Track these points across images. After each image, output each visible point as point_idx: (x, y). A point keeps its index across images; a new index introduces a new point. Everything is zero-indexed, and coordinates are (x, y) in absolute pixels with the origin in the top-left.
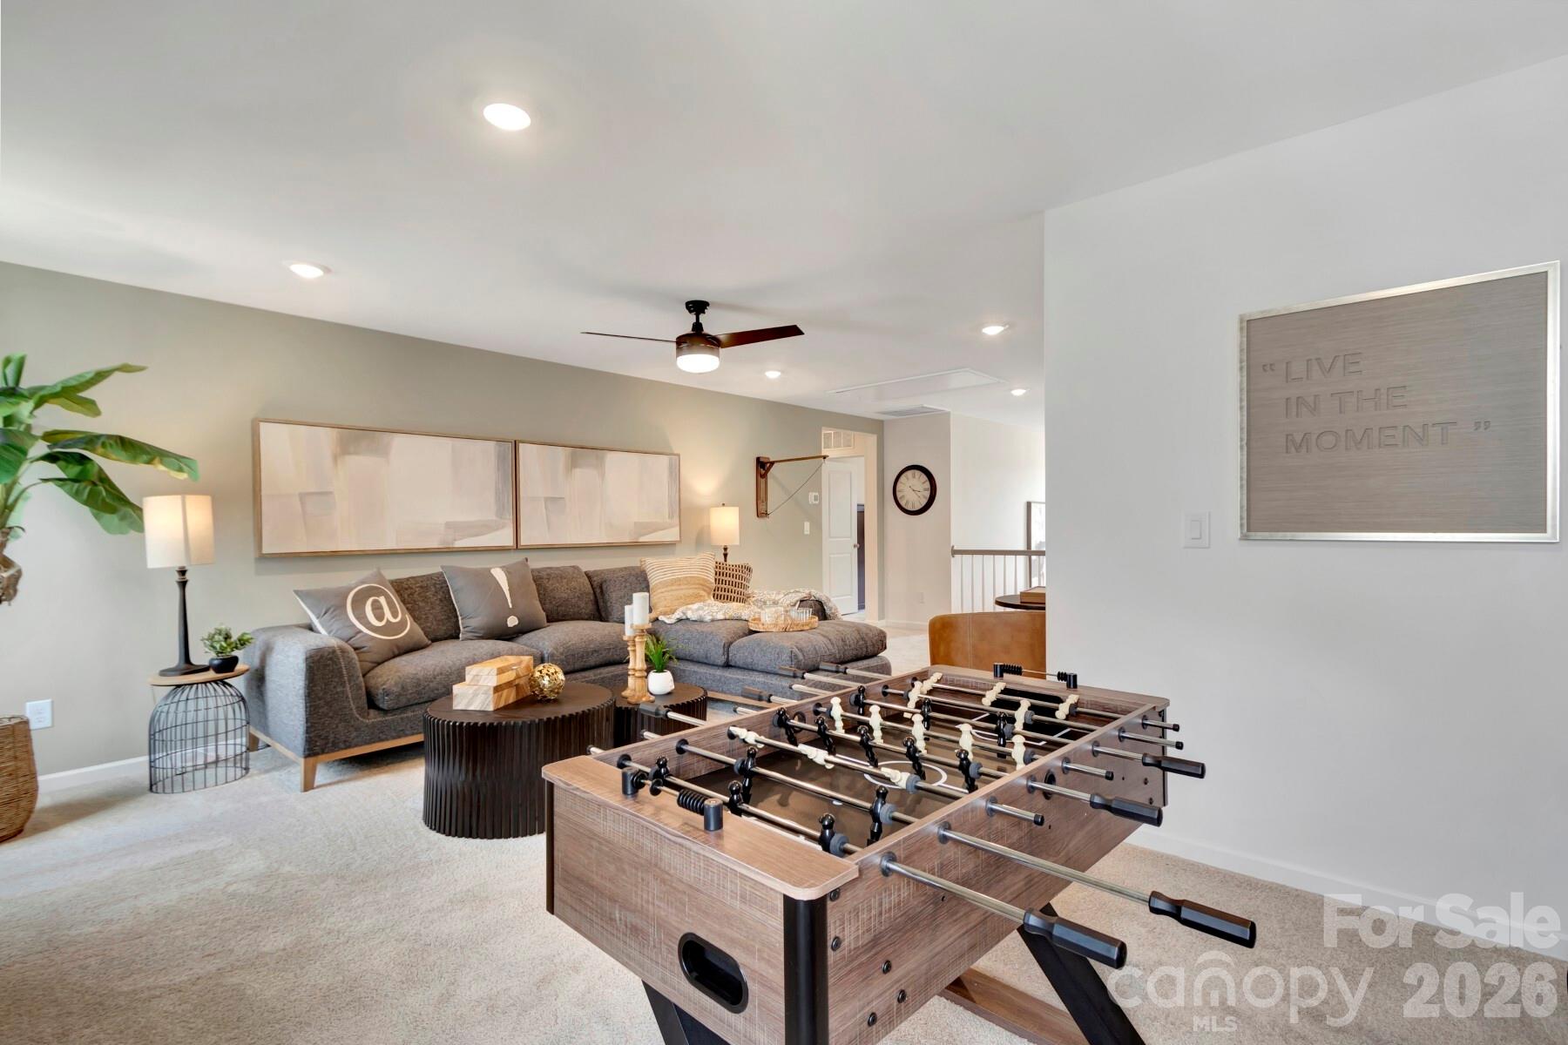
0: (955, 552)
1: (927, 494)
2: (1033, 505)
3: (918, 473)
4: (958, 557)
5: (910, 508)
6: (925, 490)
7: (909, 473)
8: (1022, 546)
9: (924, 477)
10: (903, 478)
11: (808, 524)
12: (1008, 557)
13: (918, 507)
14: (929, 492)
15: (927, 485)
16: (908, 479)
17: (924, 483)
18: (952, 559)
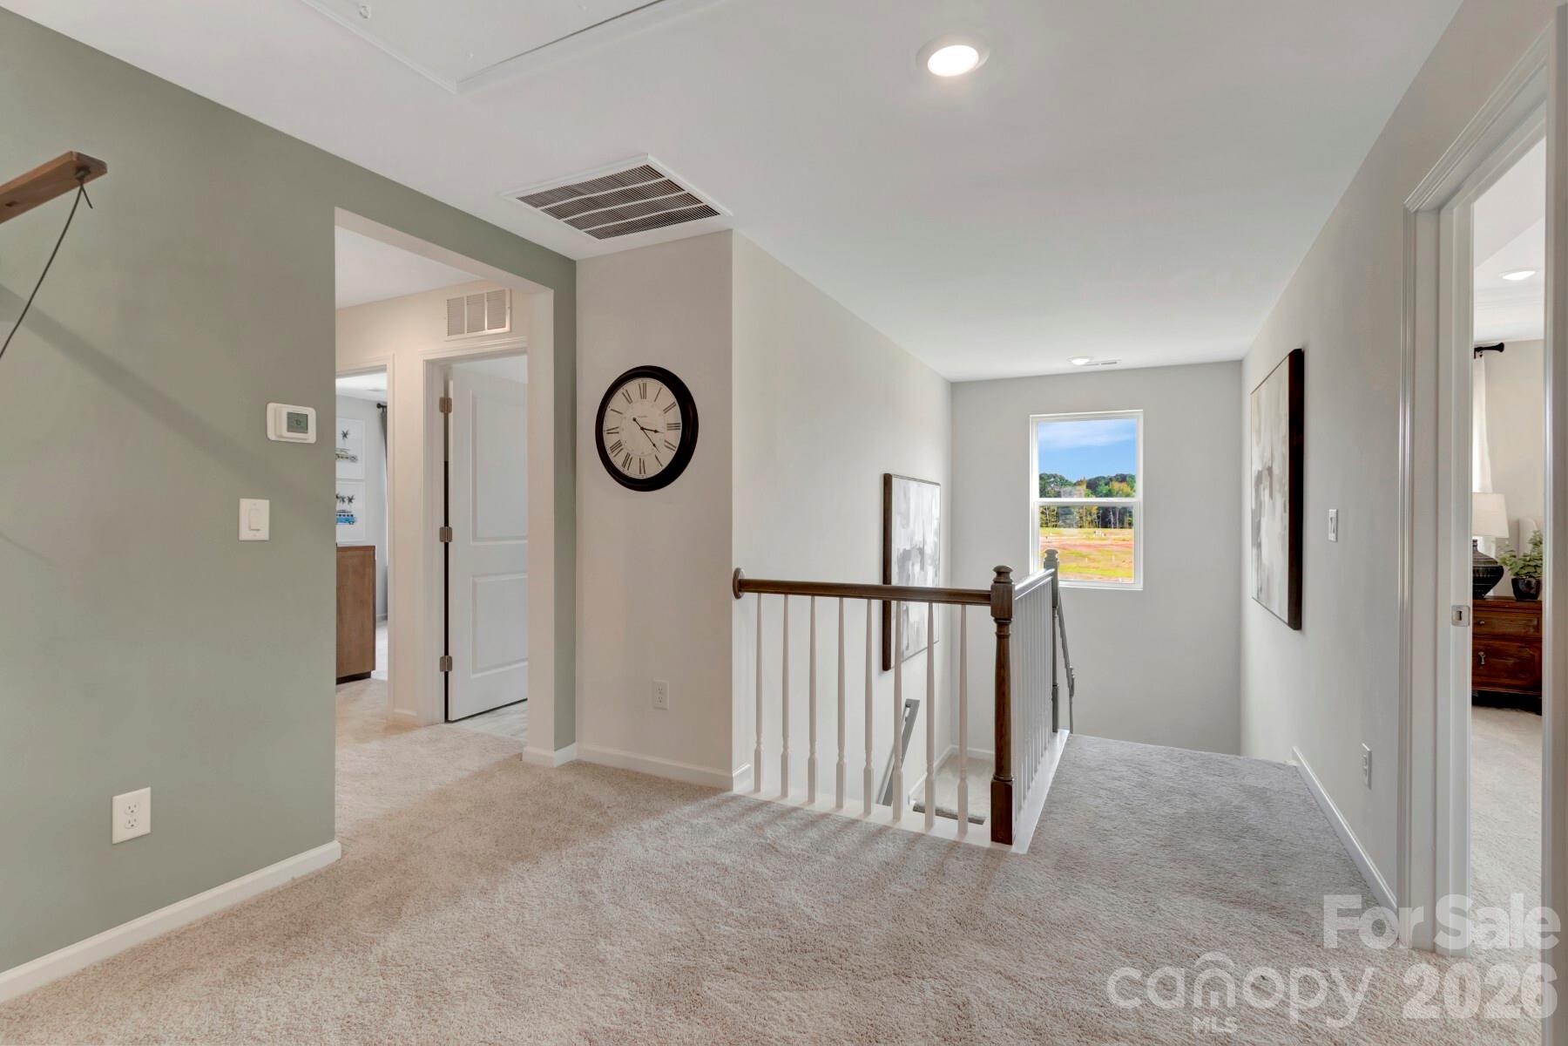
0: (742, 586)
1: (675, 438)
2: (894, 480)
3: (653, 385)
4: (749, 597)
5: (633, 472)
6: (670, 427)
7: (633, 387)
8: (871, 576)
9: (668, 397)
10: (617, 401)
11: (263, 506)
12: (849, 602)
13: (653, 470)
14: (679, 433)
15: (675, 415)
16: (629, 400)
17: (666, 411)
18: (736, 603)
